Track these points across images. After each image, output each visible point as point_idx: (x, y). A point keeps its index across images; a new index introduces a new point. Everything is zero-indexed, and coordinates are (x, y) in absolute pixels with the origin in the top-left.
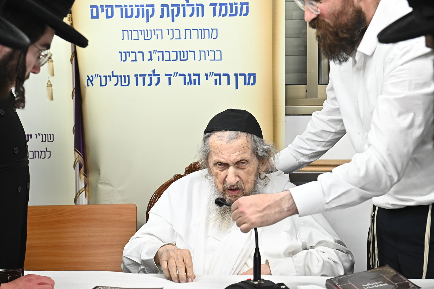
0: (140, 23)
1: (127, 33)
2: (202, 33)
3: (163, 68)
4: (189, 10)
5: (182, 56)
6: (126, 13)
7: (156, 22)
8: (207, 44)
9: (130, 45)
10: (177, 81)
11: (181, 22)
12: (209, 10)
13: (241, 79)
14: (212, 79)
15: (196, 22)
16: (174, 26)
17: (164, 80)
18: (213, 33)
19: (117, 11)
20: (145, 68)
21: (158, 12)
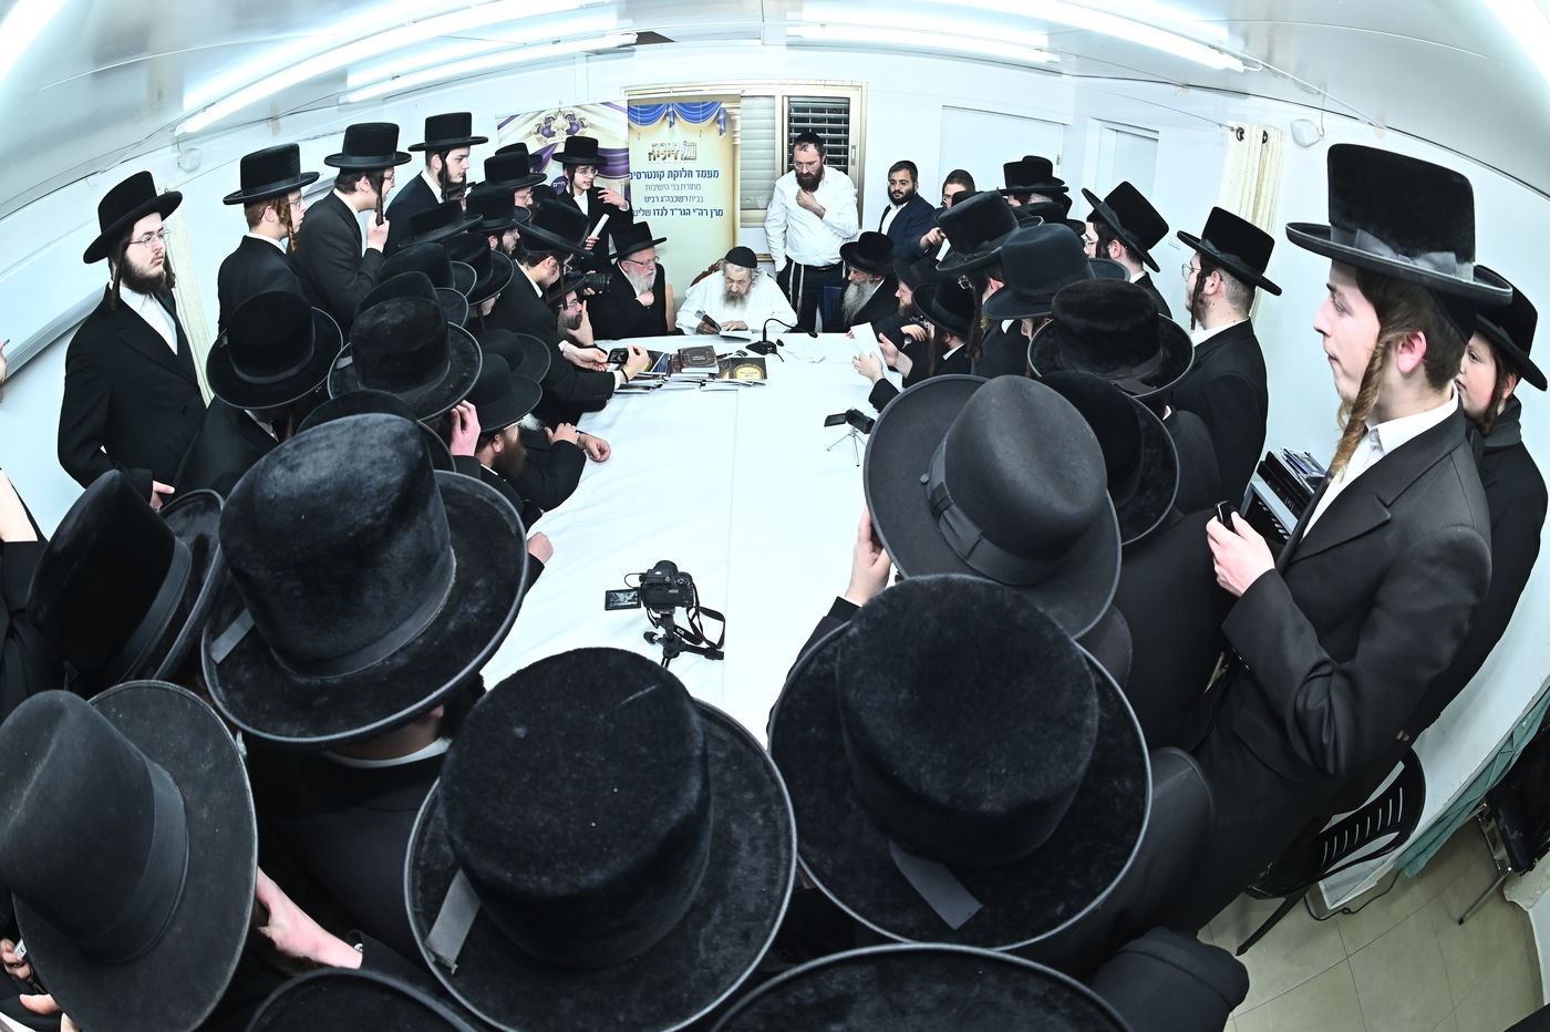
0: (656, 181)
1: (649, 187)
2: (691, 187)
3: (669, 206)
4: (684, 174)
5: (680, 199)
6: (648, 176)
7: (665, 180)
8: (694, 193)
9: (650, 193)
10: (677, 213)
11: (680, 181)
12: (695, 174)
13: (714, 213)
14: (697, 212)
15: (688, 180)
16: (674, 182)
17: (669, 212)
18: (697, 187)
19: (643, 175)
20: (659, 206)
21: (666, 175)
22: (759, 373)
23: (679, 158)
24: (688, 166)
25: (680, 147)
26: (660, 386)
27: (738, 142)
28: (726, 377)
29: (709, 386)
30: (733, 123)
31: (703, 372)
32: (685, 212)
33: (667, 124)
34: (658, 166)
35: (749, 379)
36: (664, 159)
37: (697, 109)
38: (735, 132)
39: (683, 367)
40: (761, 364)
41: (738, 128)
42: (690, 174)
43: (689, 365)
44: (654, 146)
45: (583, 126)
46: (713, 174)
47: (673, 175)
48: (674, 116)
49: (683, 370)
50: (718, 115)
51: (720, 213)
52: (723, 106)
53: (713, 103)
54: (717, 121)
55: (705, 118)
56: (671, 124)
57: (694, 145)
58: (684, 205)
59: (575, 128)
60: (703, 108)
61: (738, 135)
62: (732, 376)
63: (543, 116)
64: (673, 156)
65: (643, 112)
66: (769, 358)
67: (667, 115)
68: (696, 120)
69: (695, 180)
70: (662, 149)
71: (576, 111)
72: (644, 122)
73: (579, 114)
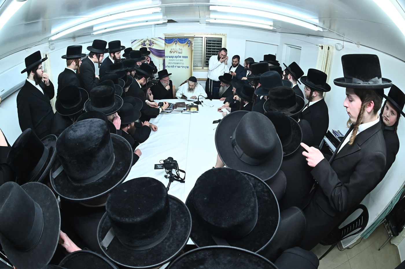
0: (171, 59)
1: (170, 60)
2: (180, 60)
3: (175, 65)
4: (179, 57)
5: (177, 63)
6: (170, 57)
7: (174, 58)
8: (181, 62)
9: (170, 62)
10: (177, 67)
11: (178, 59)
12: (182, 57)
13: (186, 67)
14: (182, 67)
15: (180, 59)
16: (176, 59)
17: (175, 67)
18: (182, 60)
19: (168, 57)
20: (172, 65)
21: (174, 57)
22: (196, 109)
23: (178, 52)
24: (180, 55)
25: (178, 50)
26: (171, 112)
27: (193, 49)
28: (188, 110)
29: (183, 112)
30: (192, 44)
31: (182, 109)
32: (179, 67)
33: (175, 44)
34: (172, 54)
35: (194, 111)
36: (174, 53)
37: (183, 40)
38: (192, 46)
39: (177, 107)
40: (197, 107)
41: (193, 45)
42: (180, 57)
43: (178, 107)
44: (171, 49)
45: (153, 44)
46: (186, 57)
47: (176, 57)
48: (177, 42)
49: (177, 108)
50: (188, 42)
51: (188, 67)
52: (189, 39)
53: (187, 39)
54: (188, 43)
55: (185, 42)
56: (176, 44)
57: (182, 49)
58: (178, 65)
59: (151, 44)
60: (184, 40)
61: (193, 47)
62: (189, 110)
63: (143, 40)
64: (176, 52)
65: (169, 40)
66: (199, 106)
67: (175, 41)
68: (182, 43)
69: (182, 58)
70: (173, 50)
71: (152, 39)
72: (169, 43)
73: (153, 40)
